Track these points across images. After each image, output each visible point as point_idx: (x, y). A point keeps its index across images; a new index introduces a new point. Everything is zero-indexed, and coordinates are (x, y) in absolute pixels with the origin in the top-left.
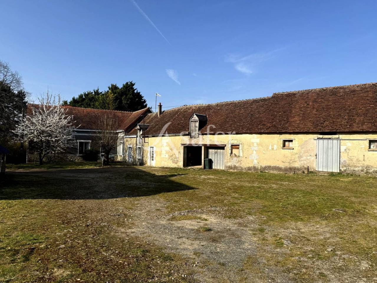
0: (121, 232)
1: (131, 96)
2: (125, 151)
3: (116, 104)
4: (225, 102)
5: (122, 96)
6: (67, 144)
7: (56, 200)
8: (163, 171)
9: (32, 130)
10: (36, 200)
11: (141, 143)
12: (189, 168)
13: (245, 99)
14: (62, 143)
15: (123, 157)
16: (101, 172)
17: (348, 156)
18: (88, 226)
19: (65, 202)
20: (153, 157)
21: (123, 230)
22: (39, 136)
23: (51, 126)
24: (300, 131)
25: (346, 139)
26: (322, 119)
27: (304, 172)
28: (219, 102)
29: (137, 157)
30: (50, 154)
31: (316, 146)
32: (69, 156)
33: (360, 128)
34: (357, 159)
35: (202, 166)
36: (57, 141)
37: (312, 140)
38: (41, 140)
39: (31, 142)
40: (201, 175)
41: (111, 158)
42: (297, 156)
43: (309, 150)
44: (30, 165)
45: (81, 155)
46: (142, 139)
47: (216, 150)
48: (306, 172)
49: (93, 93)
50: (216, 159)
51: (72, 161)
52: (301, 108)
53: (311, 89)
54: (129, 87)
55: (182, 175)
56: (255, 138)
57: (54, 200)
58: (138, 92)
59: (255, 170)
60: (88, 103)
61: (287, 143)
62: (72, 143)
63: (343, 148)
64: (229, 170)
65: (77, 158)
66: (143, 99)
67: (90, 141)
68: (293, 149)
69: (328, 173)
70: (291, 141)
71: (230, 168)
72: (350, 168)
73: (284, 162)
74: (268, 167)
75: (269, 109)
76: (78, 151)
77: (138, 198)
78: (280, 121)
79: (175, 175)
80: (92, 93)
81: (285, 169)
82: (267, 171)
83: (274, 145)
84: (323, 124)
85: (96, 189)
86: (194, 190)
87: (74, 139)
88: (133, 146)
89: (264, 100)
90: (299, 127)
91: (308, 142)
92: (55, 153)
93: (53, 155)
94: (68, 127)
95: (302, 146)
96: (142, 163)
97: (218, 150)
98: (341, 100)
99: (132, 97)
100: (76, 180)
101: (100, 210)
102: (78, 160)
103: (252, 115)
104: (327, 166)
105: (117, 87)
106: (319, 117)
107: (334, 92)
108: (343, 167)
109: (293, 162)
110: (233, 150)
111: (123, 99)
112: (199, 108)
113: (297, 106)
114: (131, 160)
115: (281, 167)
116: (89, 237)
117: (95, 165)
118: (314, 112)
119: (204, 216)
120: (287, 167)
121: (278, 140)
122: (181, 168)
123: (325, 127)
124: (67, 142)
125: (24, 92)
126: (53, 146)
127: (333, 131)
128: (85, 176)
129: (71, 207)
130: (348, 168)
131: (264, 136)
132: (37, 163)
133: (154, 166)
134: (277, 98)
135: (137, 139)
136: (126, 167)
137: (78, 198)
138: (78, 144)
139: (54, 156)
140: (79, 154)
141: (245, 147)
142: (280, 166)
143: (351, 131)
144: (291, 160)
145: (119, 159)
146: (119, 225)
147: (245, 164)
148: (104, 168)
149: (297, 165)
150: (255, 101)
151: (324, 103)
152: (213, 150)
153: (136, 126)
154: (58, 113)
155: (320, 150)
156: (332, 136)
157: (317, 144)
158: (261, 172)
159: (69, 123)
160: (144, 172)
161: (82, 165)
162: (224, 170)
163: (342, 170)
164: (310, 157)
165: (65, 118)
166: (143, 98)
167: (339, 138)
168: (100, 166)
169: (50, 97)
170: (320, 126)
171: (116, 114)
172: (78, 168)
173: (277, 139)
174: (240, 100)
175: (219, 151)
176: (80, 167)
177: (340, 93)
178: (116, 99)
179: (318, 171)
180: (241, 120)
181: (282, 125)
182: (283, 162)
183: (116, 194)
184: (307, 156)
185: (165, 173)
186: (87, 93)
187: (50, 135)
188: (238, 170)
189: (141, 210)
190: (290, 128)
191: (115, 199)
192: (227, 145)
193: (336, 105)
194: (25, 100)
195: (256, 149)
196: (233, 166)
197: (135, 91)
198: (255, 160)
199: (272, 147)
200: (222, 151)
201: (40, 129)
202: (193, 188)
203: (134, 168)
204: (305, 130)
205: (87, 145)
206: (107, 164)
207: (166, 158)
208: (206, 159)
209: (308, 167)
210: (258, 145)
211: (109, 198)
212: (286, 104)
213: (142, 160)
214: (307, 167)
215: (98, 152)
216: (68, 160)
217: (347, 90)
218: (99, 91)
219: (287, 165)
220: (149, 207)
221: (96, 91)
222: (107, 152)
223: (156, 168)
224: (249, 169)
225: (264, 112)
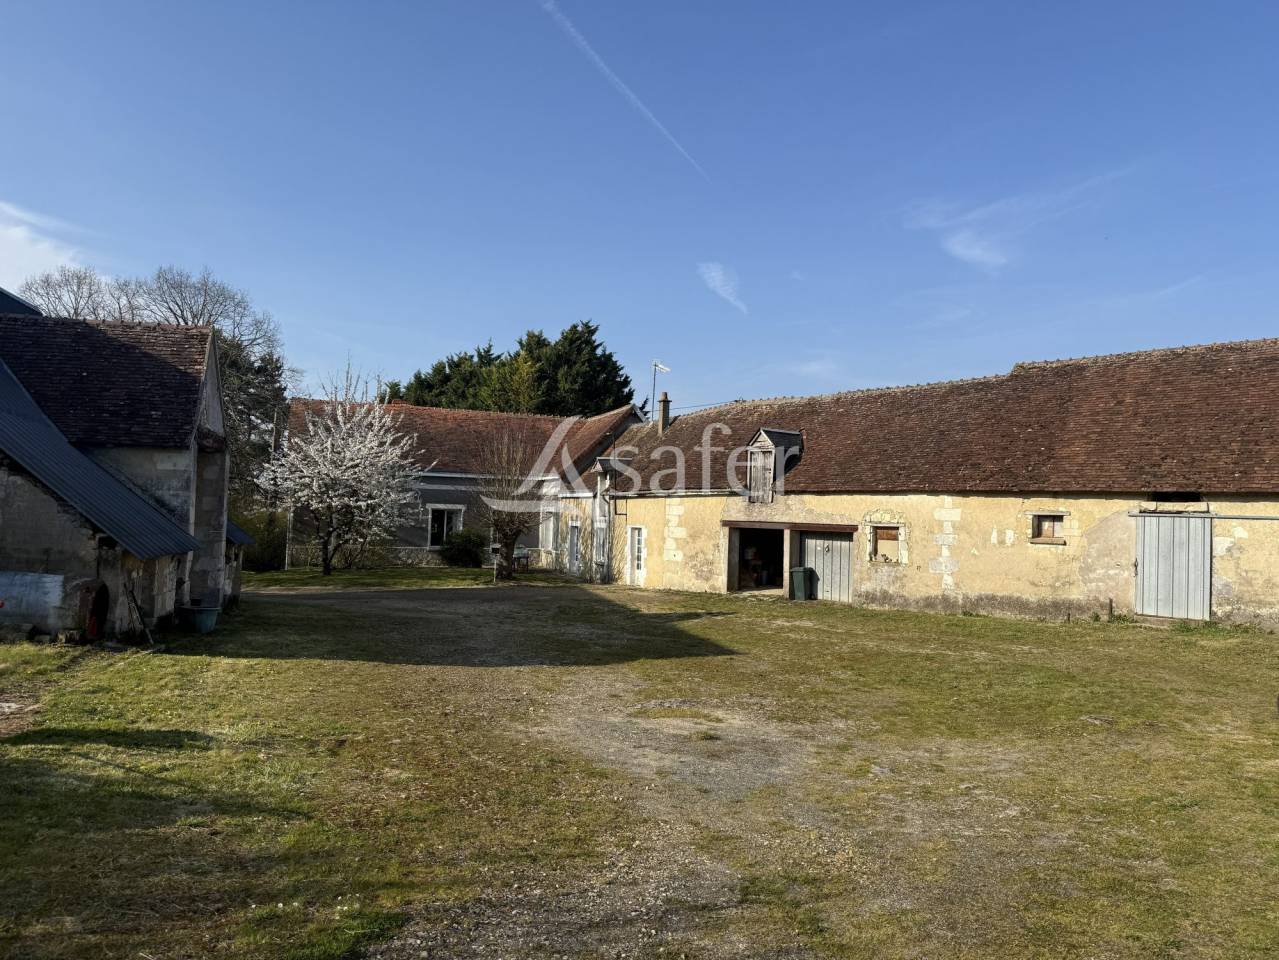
0: (516, 731)
1: (585, 368)
2: (559, 541)
3: (539, 393)
4: (863, 392)
5: (556, 367)
6: (400, 516)
7: (376, 663)
8: (664, 602)
9: (305, 477)
10: (331, 662)
11: (607, 515)
12: (746, 594)
13: (923, 383)
14: (386, 513)
15: (554, 555)
16: (491, 600)
17: (1239, 571)
18: (446, 714)
19: (395, 668)
20: (639, 558)
21: (521, 728)
22: (323, 493)
23: (357, 466)
24: (1084, 489)
25: (1230, 514)
26: (1157, 452)
27: (1097, 618)
28: (844, 391)
29: (594, 557)
30: (350, 546)
31: (1137, 534)
32: (404, 552)
33: (1272, 482)
34: (1268, 581)
35: (784, 591)
36: (372, 508)
37: (1124, 518)
38: (329, 507)
39: (303, 511)
40: (775, 618)
41: (519, 558)
42: (1076, 565)
43: (1115, 547)
44: (297, 576)
45: (437, 547)
46: (609, 503)
47: (827, 543)
48: (1105, 618)
49: (476, 359)
50: (827, 571)
51: (409, 565)
52: (1098, 413)
53: (1134, 350)
54: (580, 340)
55: (718, 614)
56: (946, 509)
57: (372, 663)
58: (607, 353)
59: (945, 608)
60: (460, 391)
61: (1046, 525)
62: (411, 514)
63: (1221, 545)
64: (865, 606)
65: (426, 556)
66: (622, 375)
67: (462, 507)
68: (1065, 544)
69: (1172, 621)
70: (1058, 518)
71: (870, 597)
72: (1243, 607)
73: (1036, 585)
74: (987, 597)
75: (995, 416)
76: (429, 536)
77: (574, 668)
78: (1025, 455)
79: (698, 616)
80: (472, 357)
81: (1039, 605)
82: (983, 612)
83: (1007, 531)
84: (1160, 466)
85: (471, 644)
86: (732, 656)
87: (419, 501)
88: (582, 524)
89: (983, 386)
90: (1082, 476)
91: (1110, 523)
92: (363, 544)
93: (359, 547)
94: (402, 467)
95: (1090, 535)
96: (608, 578)
97: (835, 542)
98: (1228, 389)
99: (588, 369)
100: (421, 618)
101: (475, 689)
102: (428, 563)
103: (942, 433)
104: (1171, 601)
105: (544, 340)
106: (1148, 445)
107: (1209, 361)
108: (1220, 605)
109: (1064, 585)
110: (881, 543)
111: (559, 375)
112: (782, 408)
113: (1085, 408)
114: (577, 566)
115: (1027, 600)
116: (448, 734)
117: (475, 579)
118: (1137, 428)
119: (720, 713)
120: (1043, 599)
121: (1019, 516)
122: (720, 595)
123: (1163, 477)
124: (399, 510)
125: (277, 360)
126: (361, 523)
127: (1188, 490)
128: (446, 610)
129: (412, 680)
130: (1239, 609)
131: (974, 501)
132: (315, 569)
133: (642, 586)
134: (1025, 379)
135: (593, 504)
136: (561, 587)
137: (428, 663)
138: (430, 516)
139: (362, 551)
140: (432, 544)
141: (917, 533)
142: (1024, 597)
143: (1243, 490)
144: (1057, 579)
145: (545, 561)
146: (513, 717)
147: (917, 588)
148: (499, 588)
149: (1076, 594)
150: (957, 390)
151: (1170, 397)
152: (820, 542)
153: (592, 463)
154: (376, 428)
155: (1147, 550)
156: (1186, 504)
157: (1140, 531)
158: (965, 614)
159: (404, 456)
160: (608, 603)
161: (437, 578)
162: (850, 607)
163: (1219, 613)
164: (1117, 571)
165: (395, 443)
166: (621, 373)
167: (1208, 512)
168: (486, 583)
169: (354, 382)
170: (1148, 473)
171: (537, 424)
172: (427, 587)
173: (1016, 512)
174: (908, 386)
175: (837, 544)
176: (434, 584)
177: (1227, 364)
178: (541, 376)
179: (1142, 615)
180: (908, 448)
181: (1030, 468)
182: (1034, 584)
183: (522, 656)
184: (1108, 567)
185: (670, 609)
186: (456, 359)
187: (354, 493)
188: (894, 606)
189: (572, 694)
190: (1053, 479)
191: (516, 668)
192: (860, 527)
193: (1208, 404)
194: (279, 382)
195: (950, 539)
196: (878, 594)
197: (599, 352)
198: (946, 577)
199: (999, 536)
200: (845, 544)
201: (328, 475)
202: (731, 652)
203: (582, 589)
204: (1101, 486)
205: (454, 518)
206: (509, 577)
207: (677, 562)
208: (797, 569)
209: (1111, 601)
210: (958, 528)
211: (500, 666)
212: (1050, 400)
213: (609, 566)
214: (1108, 601)
215: (483, 542)
216: (399, 562)
217: (1252, 356)
218: (492, 352)
219: (1047, 595)
220: (595, 688)
221: (482, 351)
222: (510, 542)
223: (646, 594)
224: (929, 602)
225: (982, 424)
